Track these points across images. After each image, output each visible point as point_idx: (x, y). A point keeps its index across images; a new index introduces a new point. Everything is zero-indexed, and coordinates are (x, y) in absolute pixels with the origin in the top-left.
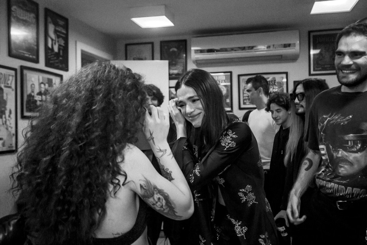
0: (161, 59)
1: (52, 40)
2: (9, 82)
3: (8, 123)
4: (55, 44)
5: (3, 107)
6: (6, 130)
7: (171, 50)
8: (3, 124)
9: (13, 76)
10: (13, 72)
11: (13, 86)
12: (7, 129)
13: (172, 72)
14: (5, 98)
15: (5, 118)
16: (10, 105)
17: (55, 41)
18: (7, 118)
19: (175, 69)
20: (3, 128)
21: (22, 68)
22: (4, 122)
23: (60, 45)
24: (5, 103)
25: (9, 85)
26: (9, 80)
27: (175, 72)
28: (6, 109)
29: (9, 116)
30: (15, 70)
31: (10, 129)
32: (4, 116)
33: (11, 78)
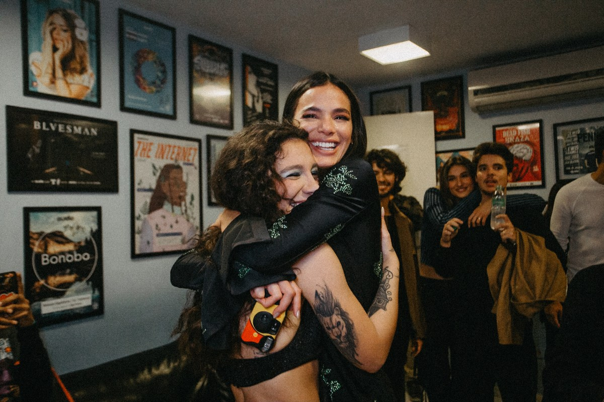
0: (423, 110)
1: (253, 96)
2: (191, 158)
3: (189, 212)
4: (258, 101)
5: (182, 192)
6: (186, 222)
7: (439, 94)
8: (183, 214)
9: (195, 149)
10: (196, 145)
11: (197, 163)
12: (188, 220)
13: (440, 128)
14: (185, 179)
15: (185, 205)
16: (192, 188)
17: (258, 97)
18: (188, 205)
19: (445, 124)
20: (182, 220)
21: (209, 138)
22: (184, 212)
23: (264, 103)
24: (185, 185)
25: (191, 162)
26: (190, 154)
27: (446, 127)
28: (186, 194)
29: (191, 204)
30: (199, 141)
31: (191, 220)
32: (183, 203)
33: (192, 152)
